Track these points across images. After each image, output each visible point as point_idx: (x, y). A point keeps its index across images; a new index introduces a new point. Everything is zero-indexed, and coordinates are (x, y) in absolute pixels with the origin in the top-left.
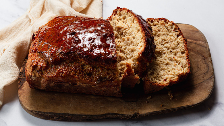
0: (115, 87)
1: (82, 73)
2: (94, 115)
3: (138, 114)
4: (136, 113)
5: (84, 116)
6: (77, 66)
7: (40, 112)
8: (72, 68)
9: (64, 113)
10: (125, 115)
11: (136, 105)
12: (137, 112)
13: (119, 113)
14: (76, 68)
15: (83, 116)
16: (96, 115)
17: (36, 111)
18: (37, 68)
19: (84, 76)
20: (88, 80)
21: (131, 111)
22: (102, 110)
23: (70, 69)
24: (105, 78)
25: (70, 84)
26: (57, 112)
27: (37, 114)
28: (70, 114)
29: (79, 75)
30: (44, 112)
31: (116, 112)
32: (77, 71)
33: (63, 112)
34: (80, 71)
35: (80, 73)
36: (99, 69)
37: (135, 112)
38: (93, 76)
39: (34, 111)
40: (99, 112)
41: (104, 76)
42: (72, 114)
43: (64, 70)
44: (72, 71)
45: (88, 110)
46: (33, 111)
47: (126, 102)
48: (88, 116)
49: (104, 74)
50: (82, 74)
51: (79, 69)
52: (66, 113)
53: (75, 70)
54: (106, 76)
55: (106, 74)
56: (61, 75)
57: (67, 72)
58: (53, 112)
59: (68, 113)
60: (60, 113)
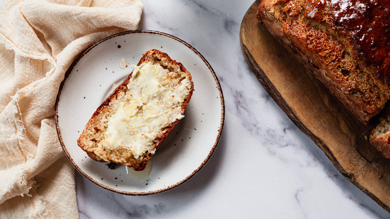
0: (366, 114)
1: (337, 63)
2: (304, 125)
3: (354, 179)
4: (353, 174)
5: (294, 114)
6: (337, 48)
7: (251, 56)
8: (329, 46)
9: (275, 86)
10: (338, 163)
11: (363, 167)
12: (355, 174)
13: (334, 154)
14: (333, 51)
15: (292, 113)
16: (306, 128)
17: (249, 52)
18: (283, 7)
19: (337, 68)
20: (337, 77)
21: (350, 166)
22: (320, 130)
23: (325, 45)
24: (362, 93)
25: (309, 62)
26: (269, 77)
27: (247, 55)
28: (281, 96)
29: (330, 63)
30: (255, 62)
31: (332, 149)
32: (333, 55)
33: (275, 84)
34: (336, 59)
35: (334, 61)
36: (364, 75)
37: (354, 172)
38: (347, 78)
39: (247, 49)
40: (314, 128)
41: (363, 90)
42: (282, 98)
43: (316, 41)
44: (326, 50)
45: (304, 112)
46: (246, 47)
47: (357, 150)
48: (297, 119)
49: (364, 87)
50: (336, 65)
51: (336, 55)
52: (277, 89)
53: (330, 52)
54: (366, 92)
55: (367, 89)
56: (308, 44)
57: (317, 47)
58: (265, 72)
59: (279, 91)
60: (272, 82)
